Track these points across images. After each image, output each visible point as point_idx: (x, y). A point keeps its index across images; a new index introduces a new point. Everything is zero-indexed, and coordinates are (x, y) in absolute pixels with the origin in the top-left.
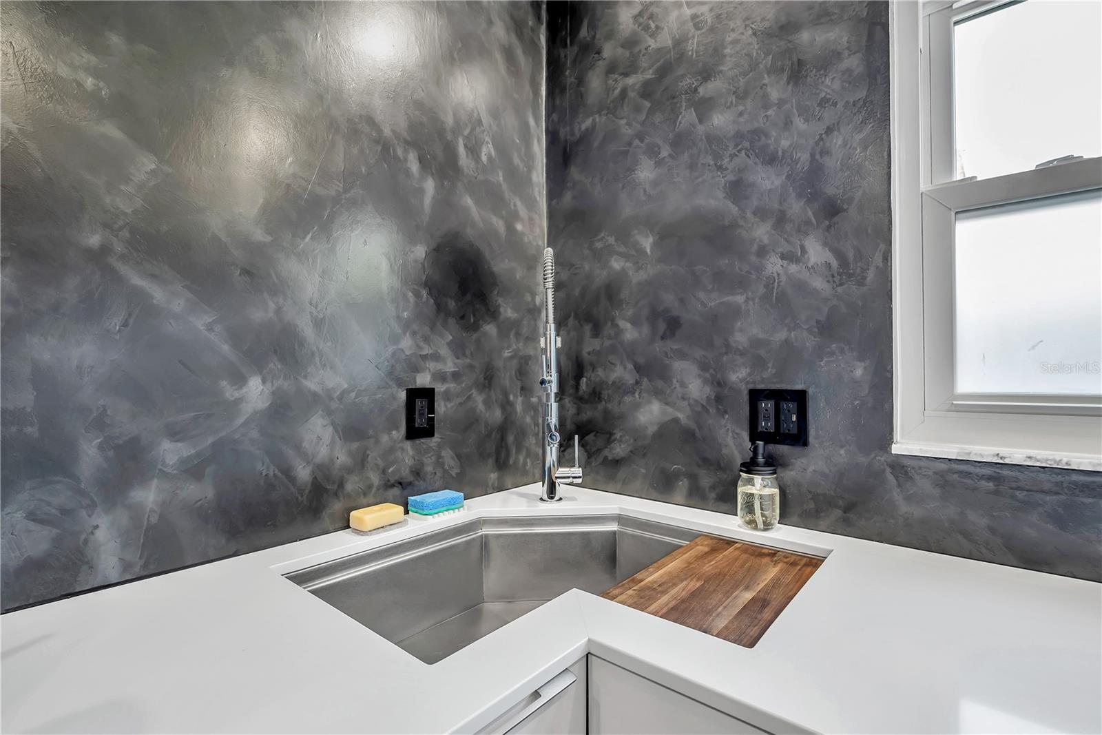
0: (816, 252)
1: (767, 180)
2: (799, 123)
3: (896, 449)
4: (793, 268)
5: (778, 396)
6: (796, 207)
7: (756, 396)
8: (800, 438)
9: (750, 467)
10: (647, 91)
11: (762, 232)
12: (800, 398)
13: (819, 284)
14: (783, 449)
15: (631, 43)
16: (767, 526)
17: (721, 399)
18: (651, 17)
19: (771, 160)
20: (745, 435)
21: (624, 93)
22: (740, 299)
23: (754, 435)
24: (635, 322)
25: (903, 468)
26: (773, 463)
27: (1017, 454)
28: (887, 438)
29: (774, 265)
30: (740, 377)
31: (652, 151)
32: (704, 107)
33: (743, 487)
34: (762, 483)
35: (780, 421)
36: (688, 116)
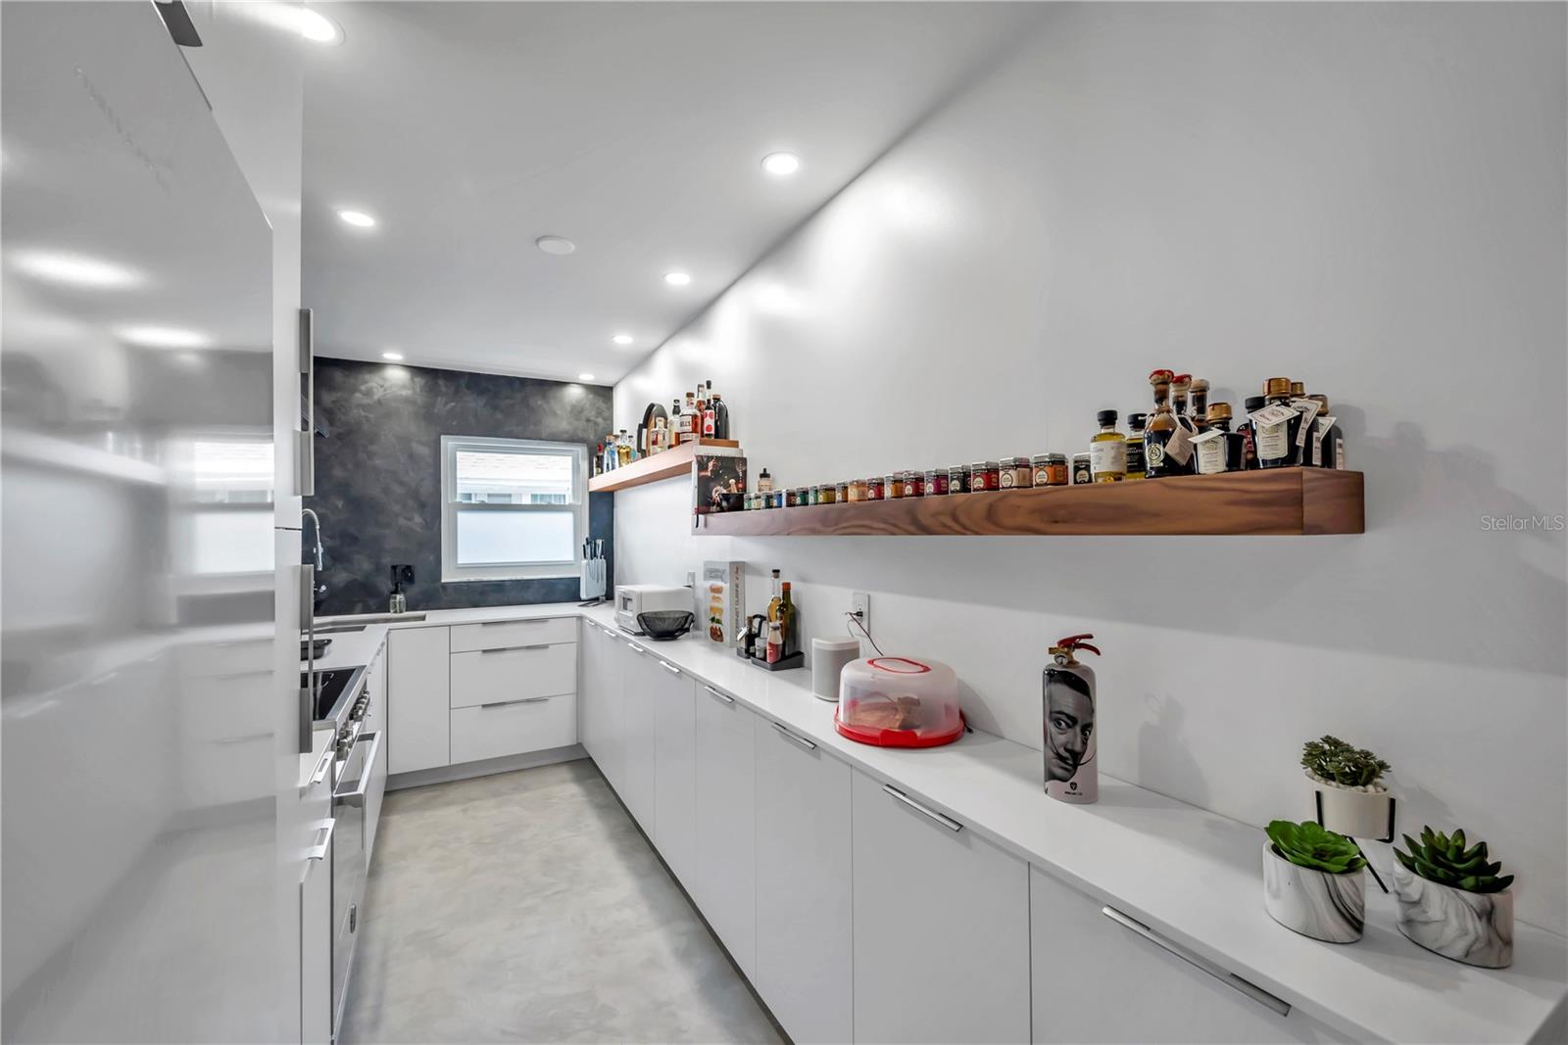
0: (418, 519)
1: (398, 490)
2: (411, 474)
3: (443, 581)
4: (409, 523)
5: (403, 568)
6: (411, 502)
7: (394, 567)
8: (411, 580)
9: (396, 592)
10: (339, 437)
11: (397, 508)
12: (411, 568)
13: (418, 529)
14: (406, 586)
15: (331, 412)
16: (401, 612)
17: (378, 568)
18: (342, 406)
19: (401, 483)
20: (390, 583)
22: (387, 531)
23: (393, 582)
25: (445, 586)
26: (404, 591)
27: (472, 579)
28: (440, 579)
29: (402, 521)
30: (387, 561)
31: (343, 465)
32: (370, 455)
33: (392, 601)
34: (400, 597)
35: (404, 576)
36: (361, 456)
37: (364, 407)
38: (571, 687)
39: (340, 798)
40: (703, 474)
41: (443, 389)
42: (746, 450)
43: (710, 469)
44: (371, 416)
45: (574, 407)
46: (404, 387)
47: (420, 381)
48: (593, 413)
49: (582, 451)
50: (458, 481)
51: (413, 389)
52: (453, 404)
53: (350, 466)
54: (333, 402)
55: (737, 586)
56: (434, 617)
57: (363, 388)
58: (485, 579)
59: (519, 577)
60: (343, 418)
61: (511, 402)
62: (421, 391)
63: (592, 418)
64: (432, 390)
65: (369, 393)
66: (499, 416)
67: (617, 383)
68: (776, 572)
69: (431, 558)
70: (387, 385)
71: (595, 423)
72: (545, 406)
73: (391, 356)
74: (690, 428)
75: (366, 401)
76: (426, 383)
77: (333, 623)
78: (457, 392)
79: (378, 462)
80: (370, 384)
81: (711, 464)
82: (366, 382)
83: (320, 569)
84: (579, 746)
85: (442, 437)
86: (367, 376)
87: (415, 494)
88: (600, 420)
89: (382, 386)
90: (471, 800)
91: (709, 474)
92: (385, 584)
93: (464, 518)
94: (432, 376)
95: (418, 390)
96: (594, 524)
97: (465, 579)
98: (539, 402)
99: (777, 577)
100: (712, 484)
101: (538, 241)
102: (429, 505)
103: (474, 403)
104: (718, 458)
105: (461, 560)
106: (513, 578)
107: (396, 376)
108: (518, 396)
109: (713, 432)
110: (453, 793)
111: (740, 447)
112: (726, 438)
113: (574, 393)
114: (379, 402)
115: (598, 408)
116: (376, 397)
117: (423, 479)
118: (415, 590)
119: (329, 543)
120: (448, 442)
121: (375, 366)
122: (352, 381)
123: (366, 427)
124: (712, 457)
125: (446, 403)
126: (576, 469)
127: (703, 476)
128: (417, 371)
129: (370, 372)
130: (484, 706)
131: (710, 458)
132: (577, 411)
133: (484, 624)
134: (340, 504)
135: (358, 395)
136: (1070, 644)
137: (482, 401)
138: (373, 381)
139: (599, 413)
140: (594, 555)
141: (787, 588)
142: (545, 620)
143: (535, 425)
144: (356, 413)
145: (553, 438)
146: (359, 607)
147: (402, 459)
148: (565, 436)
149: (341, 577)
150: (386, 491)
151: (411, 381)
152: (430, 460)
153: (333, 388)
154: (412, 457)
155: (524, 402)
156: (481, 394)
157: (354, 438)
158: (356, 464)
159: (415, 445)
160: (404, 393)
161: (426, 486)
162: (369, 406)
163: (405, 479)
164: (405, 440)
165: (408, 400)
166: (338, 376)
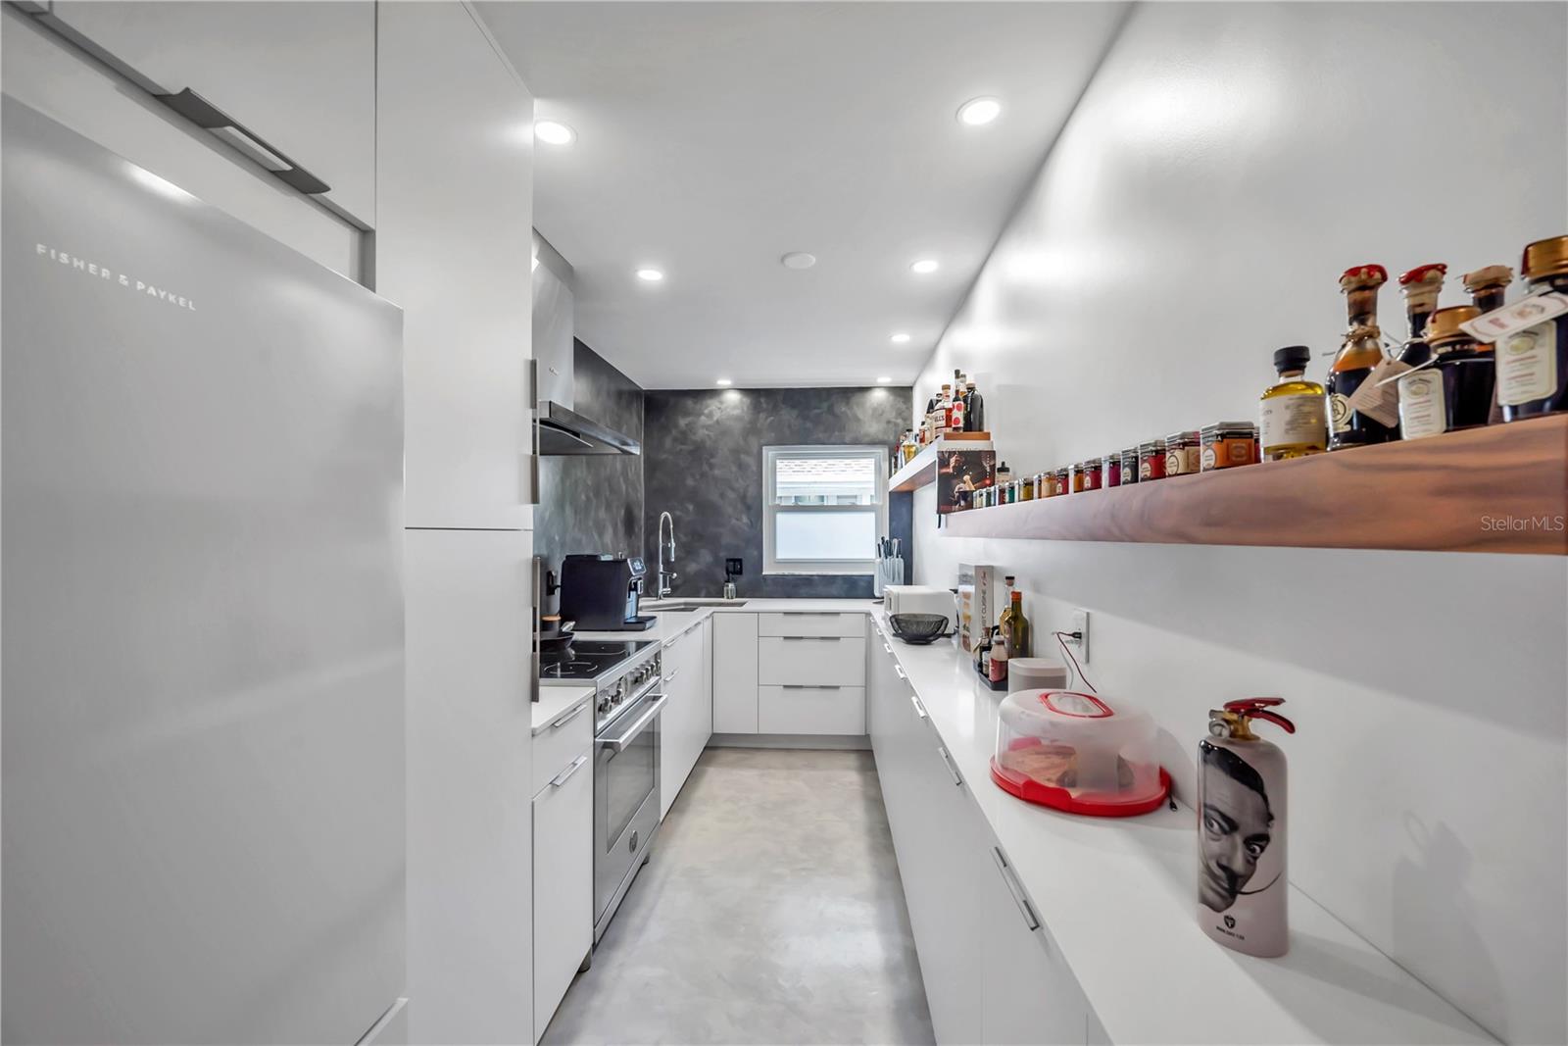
0: (745, 519)
1: (731, 495)
2: (740, 480)
3: (764, 573)
4: (739, 523)
5: (734, 560)
6: (739, 506)
7: (728, 560)
8: (740, 572)
9: (728, 581)
10: (691, 452)
11: (730, 510)
12: (740, 561)
13: (746, 528)
14: (736, 576)
15: (684, 433)
16: (731, 598)
17: (717, 562)
19: (733, 489)
20: (725, 573)
21: (681, 450)
22: (723, 530)
23: (728, 573)
24: (686, 535)
25: (764, 578)
26: (734, 581)
27: (786, 573)
28: (762, 571)
29: (734, 521)
30: (723, 555)
31: (693, 476)
32: (712, 467)
33: (725, 588)
34: (731, 585)
35: (735, 567)
36: (705, 468)
37: (707, 427)
38: (861, 681)
39: (605, 743)
40: (944, 470)
41: (764, 406)
42: (997, 443)
43: (952, 465)
44: (711, 434)
45: (875, 410)
46: (735, 407)
47: (747, 401)
48: (894, 414)
49: (883, 452)
50: (778, 486)
51: (743, 410)
52: (772, 418)
53: (698, 477)
54: (687, 425)
55: (984, 593)
56: (753, 604)
57: (706, 411)
58: (797, 573)
59: (825, 573)
60: (693, 438)
61: (817, 411)
62: (748, 407)
63: (893, 420)
64: (756, 408)
65: (710, 415)
66: (809, 425)
67: (915, 382)
68: (1010, 579)
69: (756, 553)
70: (723, 407)
71: (896, 425)
72: (848, 412)
73: (723, 382)
74: (943, 423)
75: (710, 422)
76: (751, 403)
77: (685, 604)
78: (777, 405)
79: (717, 472)
80: (711, 408)
81: (953, 460)
82: (707, 407)
83: (673, 560)
84: (867, 738)
85: (764, 448)
86: (709, 402)
87: (743, 498)
88: (899, 421)
89: (719, 408)
90: (770, 768)
91: (951, 471)
92: (722, 574)
93: (781, 517)
94: (761, 397)
95: (745, 409)
96: (894, 524)
97: (780, 573)
98: (843, 409)
99: (1011, 585)
100: (955, 481)
101: (783, 260)
102: (753, 507)
103: (788, 415)
104: (961, 453)
105: (780, 555)
106: (820, 573)
107: (733, 397)
108: (825, 405)
109: (961, 425)
110: (761, 758)
111: (992, 439)
112: (981, 430)
113: (879, 396)
114: (717, 422)
115: (899, 409)
116: (715, 419)
117: (748, 486)
118: (743, 579)
120: (768, 453)
121: (714, 393)
122: (698, 407)
123: (708, 443)
124: (955, 453)
125: (767, 418)
126: (878, 470)
127: (944, 474)
128: (746, 391)
129: (711, 398)
130: (785, 687)
131: (951, 454)
132: (878, 414)
133: (785, 613)
134: (691, 507)
135: (703, 418)
136: (1250, 709)
137: (795, 413)
138: (712, 405)
139: (899, 414)
140: (891, 554)
141: (1017, 599)
142: (837, 614)
143: (840, 431)
144: (701, 433)
145: (856, 442)
146: (703, 593)
147: (734, 469)
148: (867, 439)
149: (692, 567)
150: (722, 495)
151: (741, 401)
152: (754, 468)
153: (686, 414)
154: (741, 466)
155: (830, 410)
156: (793, 407)
157: (700, 453)
158: (703, 475)
159: (742, 456)
160: (737, 412)
161: (752, 491)
162: (710, 426)
163: (737, 485)
164: (736, 452)
165: (738, 418)
166: (689, 403)
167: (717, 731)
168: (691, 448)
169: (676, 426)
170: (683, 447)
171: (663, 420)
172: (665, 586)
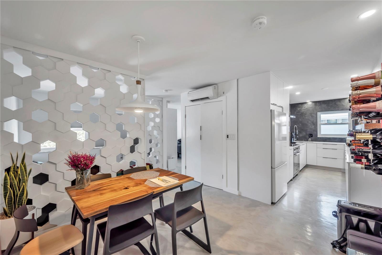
0: (313, 126)
2: (312, 119)
3: (318, 137)
4: (312, 127)
5: (311, 134)
6: (312, 124)
7: (309, 134)
9: (309, 138)
10: (300, 115)
11: (309, 125)
14: (311, 137)
15: (299, 111)
16: (310, 141)
17: (307, 134)
19: (310, 121)
22: (308, 128)
23: (309, 136)
26: (311, 138)
27: (323, 137)
29: (310, 127)
30: (308, 133)
32: (305, 117)
34: (310, 139)
35: (311, 135)
36: (304, 117)
41: (318, 104)
44: (305, 111)
46: (311, 105)
47: (313, 104)
51: (312, 105)
52: (320, 107)
53: (302, 119)
54: (300, 109)
56: (315, 143)
57: (304, 107)
58: (326, 137)
59: (334, 137)
60: (301, 112)
61: (332, 104)
62: (314, 105)
64: (316, 105)
65: (305, 107)
66: (329, 107)
69: (316, 133)
70: (308, 105)
75: (304, 108)
76: (315, 104)
77: (300, 142)
78: (320, 104)
79: (306, 118)
80: (305, 106)
82: (304, 106)
83: (297, 134)
85: (318, 112)
86: (304, 105)
87: (313, 122)
92: (308, 137)
93: (322, 126)
94: (315, 103)
95: (313, 105)
97: (322, 137)
98: (339, 103)
102: (315, 124)
103: (324, 106)
105: (322, 133)
106: (332, 137)
108: (334, 103)
114: (307, 108)
116: (306, 108)
118: (312, 138)
119: (299, 130)
120: (319, 113)
121: (305, 103)
122: (302, 106)
123: (304, 112)
125: (318, 107)
126: (349, 116)
128: (313, 102)
129: (305, 104)
130: (323, 157)
133: (324, 144)
134: (301, 124)
135: (303, 108)
137: (325, 105)
142: (337, 144)
143: (338, 108)
144: (303, 111)
145: (342, 110)
146: (304, 140)
147: (310, 117)
148: (346, 109)
149: (301, 135)
150: (308, 122)
151: (312, 104)
152: (315, 117)
153: (299, 107)
154: (312, 116)
155: (335, 104)
156: (325, 104)
157: (302, 114)
158: (303, 118)
159: (312, 114)
160: (311, 106)
161: (315, 121)
162: (305, 109)
163: (311, 120)
164: (311, 114)
165: (311, 107)
166: (300, 105)
167: (307, 164)
168: (301, 114)
169: (297, 110)
170: (299, 113)
171: (294, 109)
172: (295, 139)
